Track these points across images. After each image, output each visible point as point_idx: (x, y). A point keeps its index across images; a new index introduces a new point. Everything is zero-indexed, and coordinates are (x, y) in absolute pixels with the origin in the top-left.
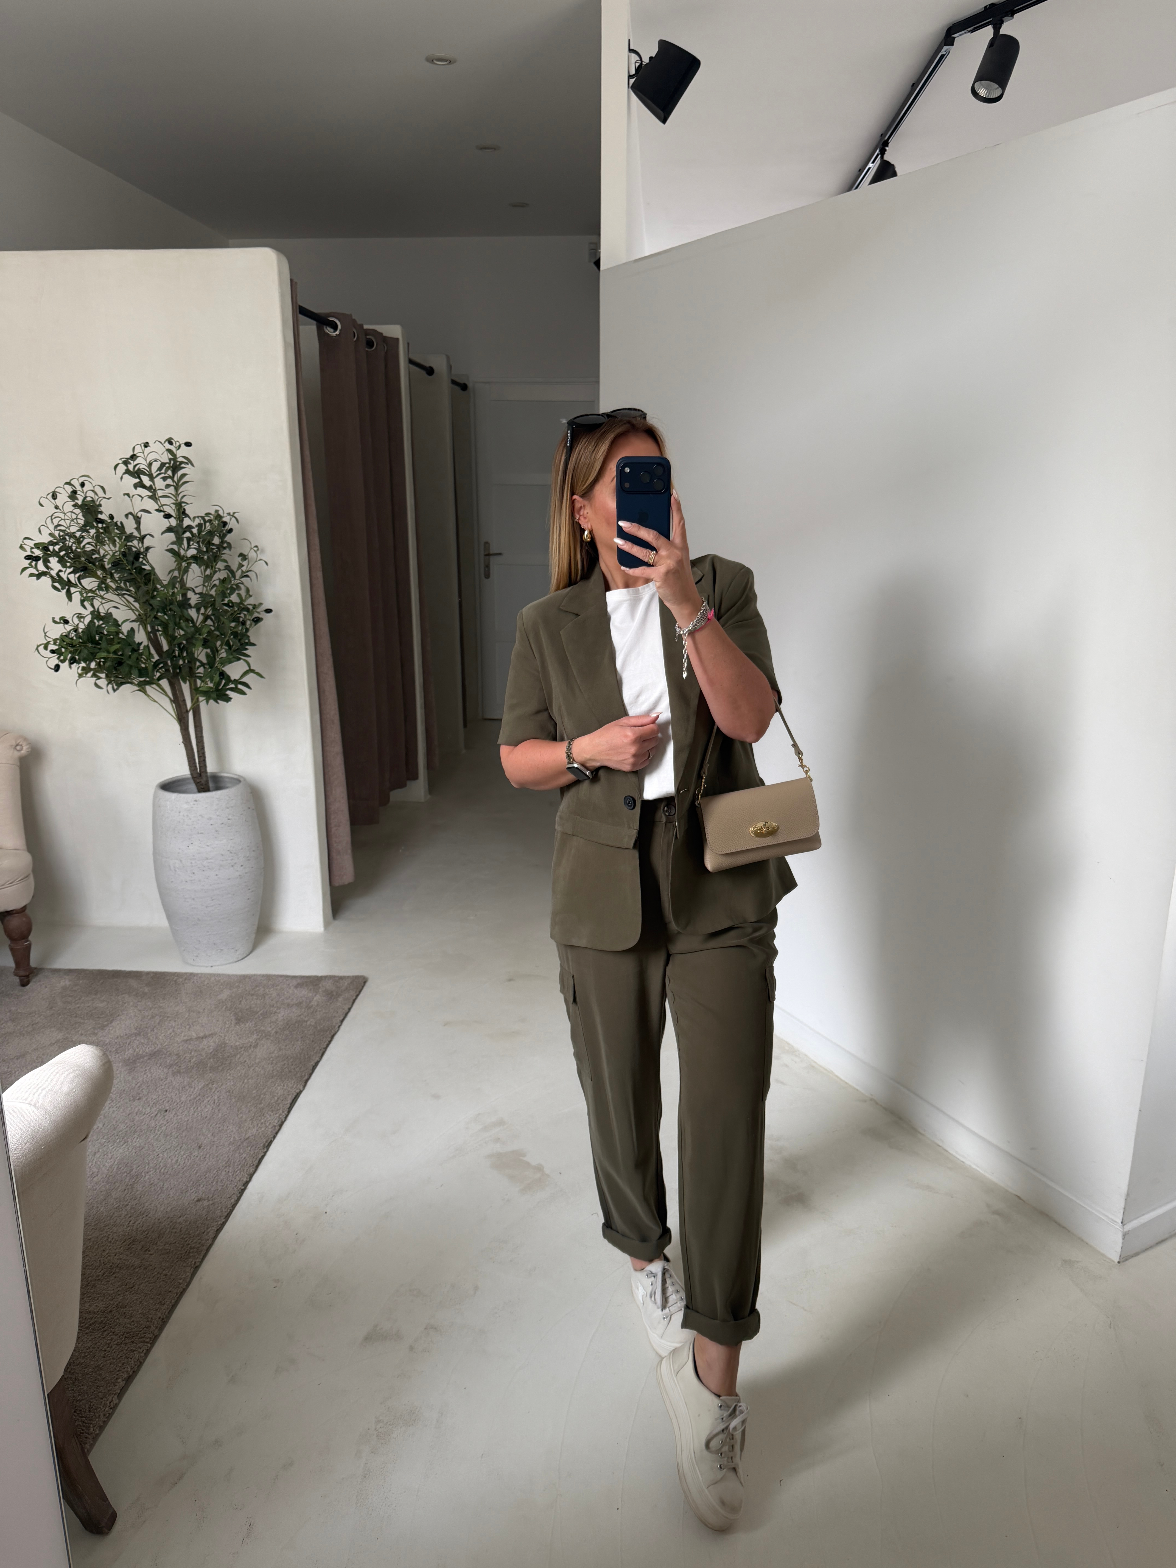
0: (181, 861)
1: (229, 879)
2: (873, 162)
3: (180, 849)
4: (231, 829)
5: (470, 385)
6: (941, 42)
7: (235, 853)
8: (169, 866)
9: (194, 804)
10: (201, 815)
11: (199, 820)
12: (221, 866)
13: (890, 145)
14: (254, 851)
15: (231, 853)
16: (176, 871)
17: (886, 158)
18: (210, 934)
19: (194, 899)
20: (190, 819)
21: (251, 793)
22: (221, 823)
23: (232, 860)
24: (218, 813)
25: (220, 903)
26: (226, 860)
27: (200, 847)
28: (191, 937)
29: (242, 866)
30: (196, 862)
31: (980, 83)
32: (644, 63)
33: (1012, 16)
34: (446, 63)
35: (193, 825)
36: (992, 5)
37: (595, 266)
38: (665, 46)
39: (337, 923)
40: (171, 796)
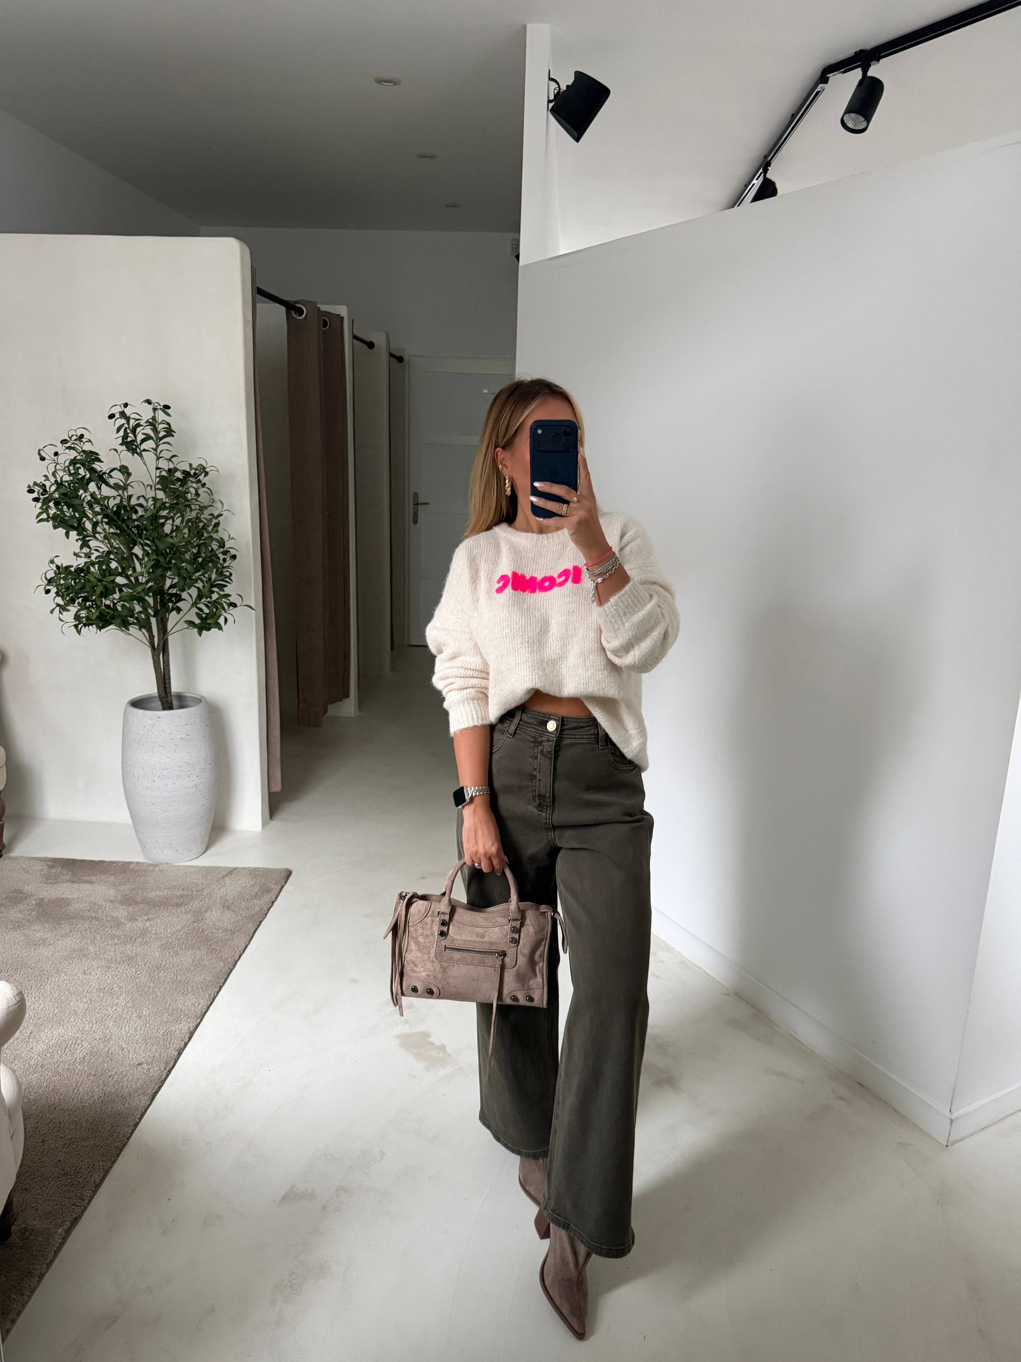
0: (144, 770)
1: (186, 788)
2: (757, 179)
3: (143, 759)
4: (189, 744)
5: (406, 359)
6: (818, 80)
7: (191, 765)
8: (136, 774)
9: (157, 720)
10: (163, 731)
11: (160, 734)
12: (178, 776)
13: (772, 165)
15: (188, 765)
16: (140, 778)
17: (768, 176)
18: (167, 836)
19: (153, 804)
20: (153, 733)
21: (212, 711)
22: (181, 737)
23: (189, 770)
24: (178, 729)
25: (176, 808)
26: (183, 771)
27: (160, 758)
28: (150, 837)
29: (198, 776)
30: (156, 771)
31: (851, 117)
32: (562, 91)
33: (879, 61)
34: (392, 84)
35: (155, 739)
36: (861, 51)
37: (515, 259)
38: (579, 76)
39: (274, 823)
40: (140, 712)
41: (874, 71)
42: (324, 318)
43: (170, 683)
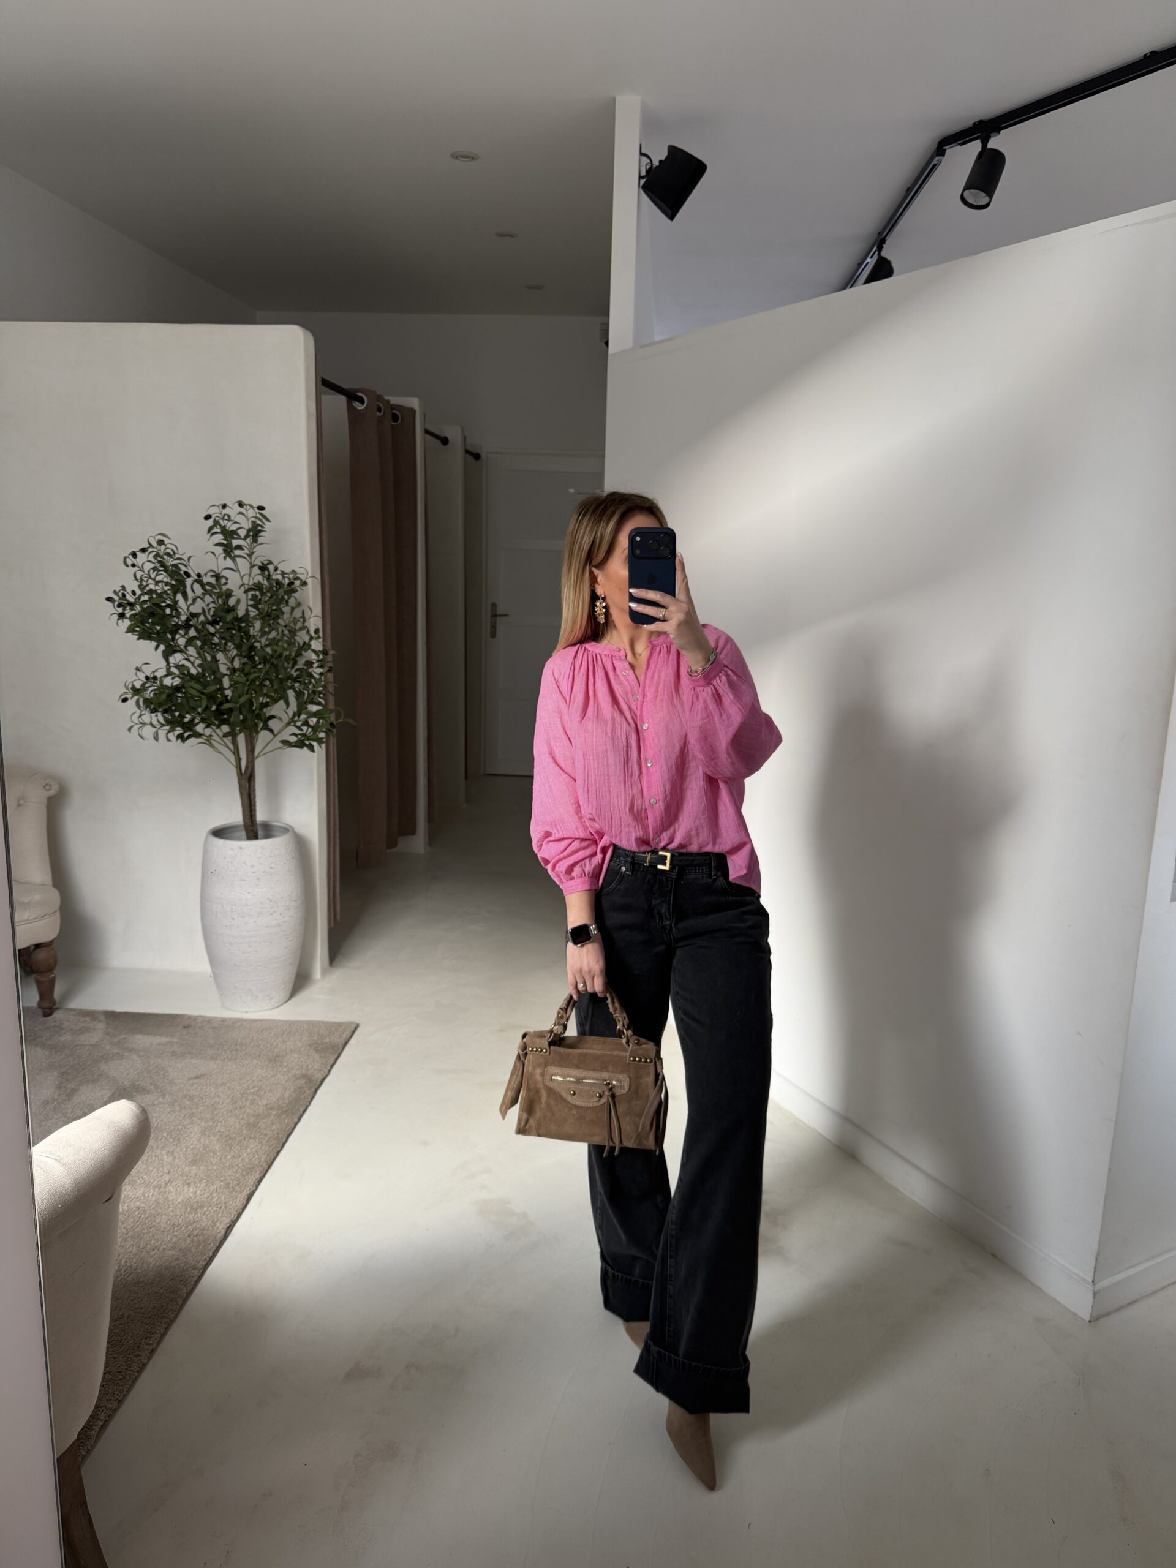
0: (223, 906)
1: (268, 927)
2: (871, 258)
5: (483, 456)
6: (934, 151)
9: (241, 851)
10: (244, 863)
11: (241, 867)
12: (260, 913)
13: (886, 242)
17: (883, 254)
18: (246, 981)
19: (233, 945)
20: (234, 866)
22: (263, 871)
24: (261, 861)
26: (266, 908)
27: (241, 893)
29: (281, 914)
30: (236, 908)
31: (970, 194)
32: (654, 166)
33: (999, 132)
34: (469, 159)
36: (981, 122)
37: (605, 346)
38: (673, 151)
39: (335, 971)
40: (224, 842)
41: (994, 143)
42: (394, 412)
43: (255, 810)
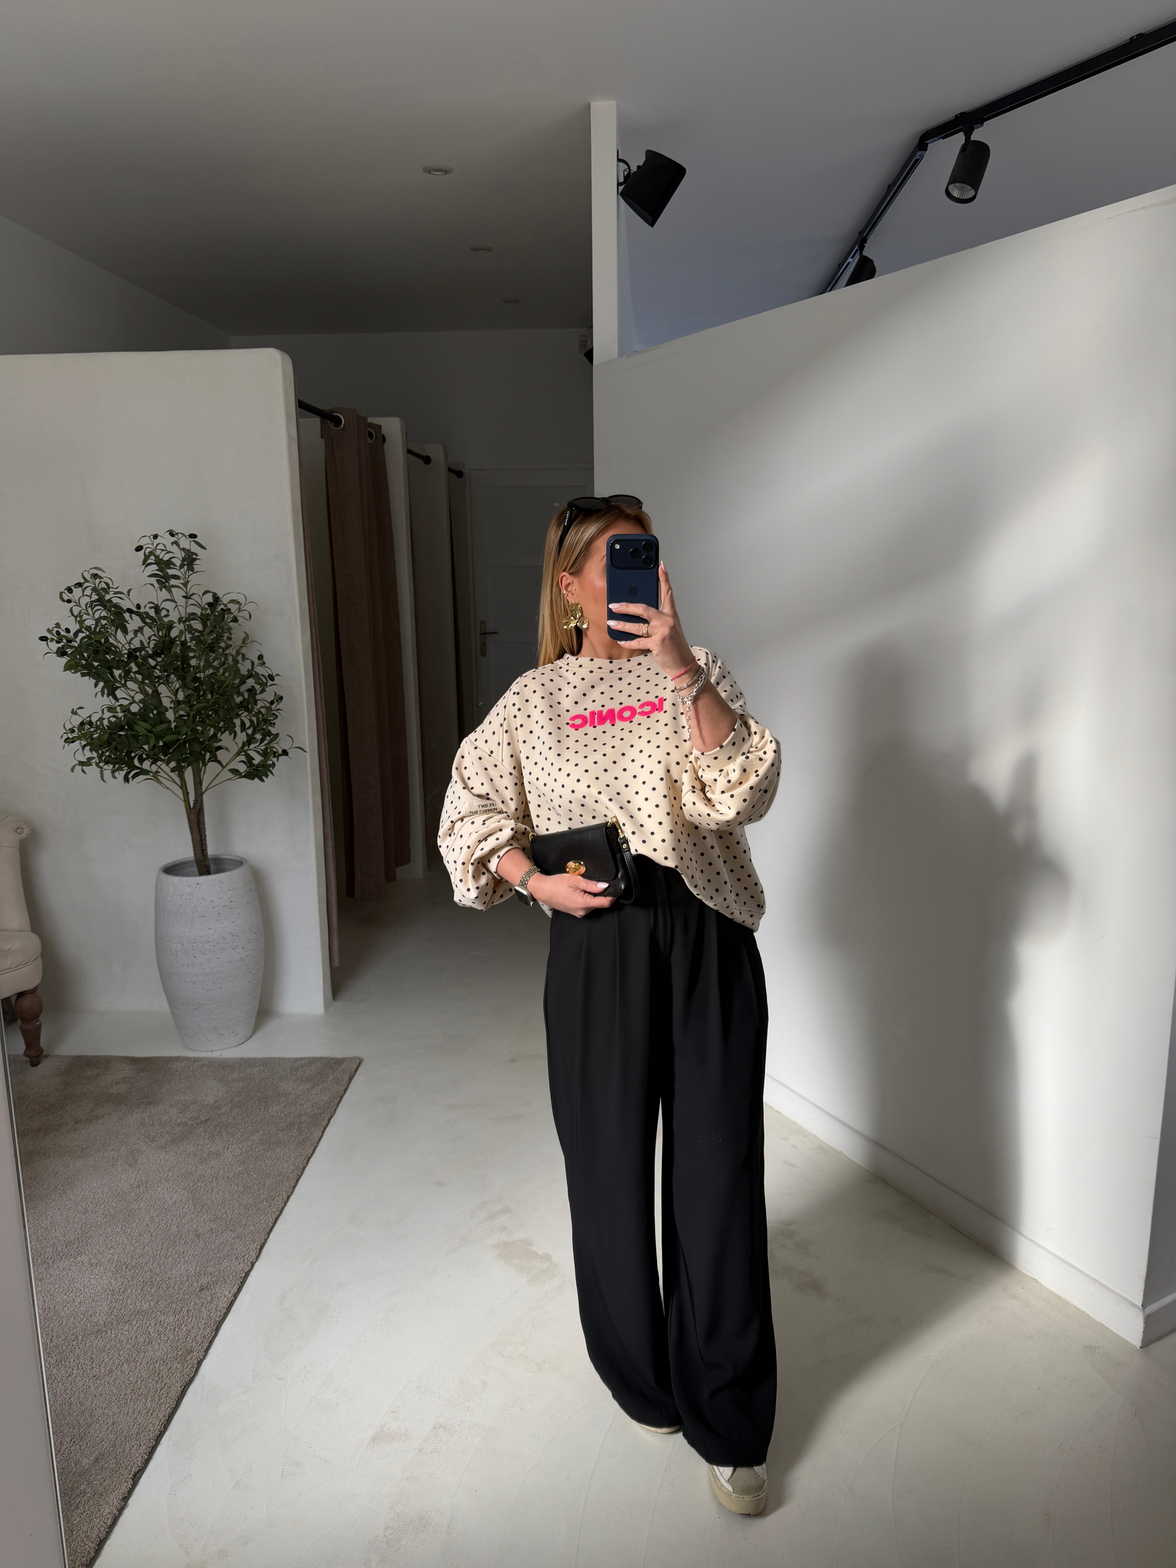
0: (183, 944)
1: (230, 962)
2: (853, 257)
3: (181, 932)
4: (232, 912)
5: (466, 472)
6: (916, 147)
7: (237, 936)
8: (171, 950)
9: (196, 887)
10: (203, 898)
11: (201, 903)
12: (222, 949)
13: (868, 242)
14: (255, 933)
15: (233, 936)
16: (177, 955)
18: (211, 1018)
19: (195, 983)
21: (253, 875)
22: (223, 905)
23: (233, 942)
24: (220, 896)
25: (220, 986)
26: (228, 943)
27: (201, 930)
28: (192, 1021)
29: (243, 948)
31: (955, 186)
32: (632, 172)
33: (982, 124)
34: (442, 173)
35: (195, 908)
36: (963, 114)
37: (585, 357)
38: (652, 156)
39: (337, 1004)
40: (176, 879)
41: (977, 135)
42: (369, 430)
43: (206, 845)
